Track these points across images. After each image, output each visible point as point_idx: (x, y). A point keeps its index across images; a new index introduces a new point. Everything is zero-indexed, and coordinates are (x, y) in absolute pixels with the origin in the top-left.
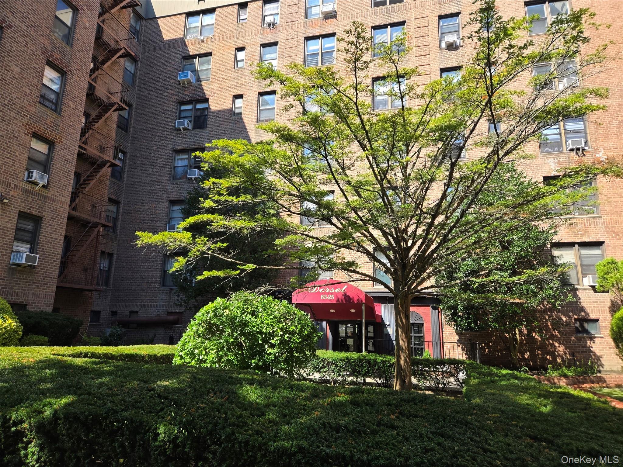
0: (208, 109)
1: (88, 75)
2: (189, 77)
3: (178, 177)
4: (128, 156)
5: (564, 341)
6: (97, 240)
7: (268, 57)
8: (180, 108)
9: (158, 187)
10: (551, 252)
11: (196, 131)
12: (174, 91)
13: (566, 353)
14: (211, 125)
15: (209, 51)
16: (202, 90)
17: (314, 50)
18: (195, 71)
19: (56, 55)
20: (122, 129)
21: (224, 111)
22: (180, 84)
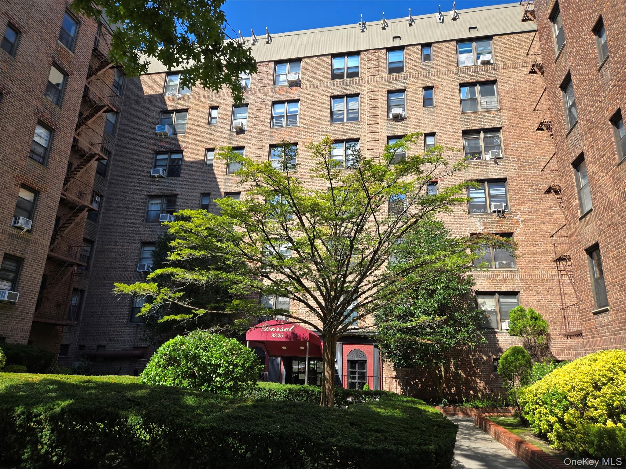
0: (182, 159)
1: (73, 131)
2: (166, 130)
3: (151, 220)
4: (104, 199)
5: (485, 378)
6: (71, 278)
7: (239, 116)
8: (156, 157)
9: (131, 229)
10: (476, 299)
11: (170, 178)
12: (152, 142)
13: (485, 389)
14: (184, 174)
15: (185, 108)
16: (177, 142)
17: (280, 113)
18: (171, 125)
19: (47, 115)
20: (100, 174)
21: (197, 162)
22: (157, 135)
